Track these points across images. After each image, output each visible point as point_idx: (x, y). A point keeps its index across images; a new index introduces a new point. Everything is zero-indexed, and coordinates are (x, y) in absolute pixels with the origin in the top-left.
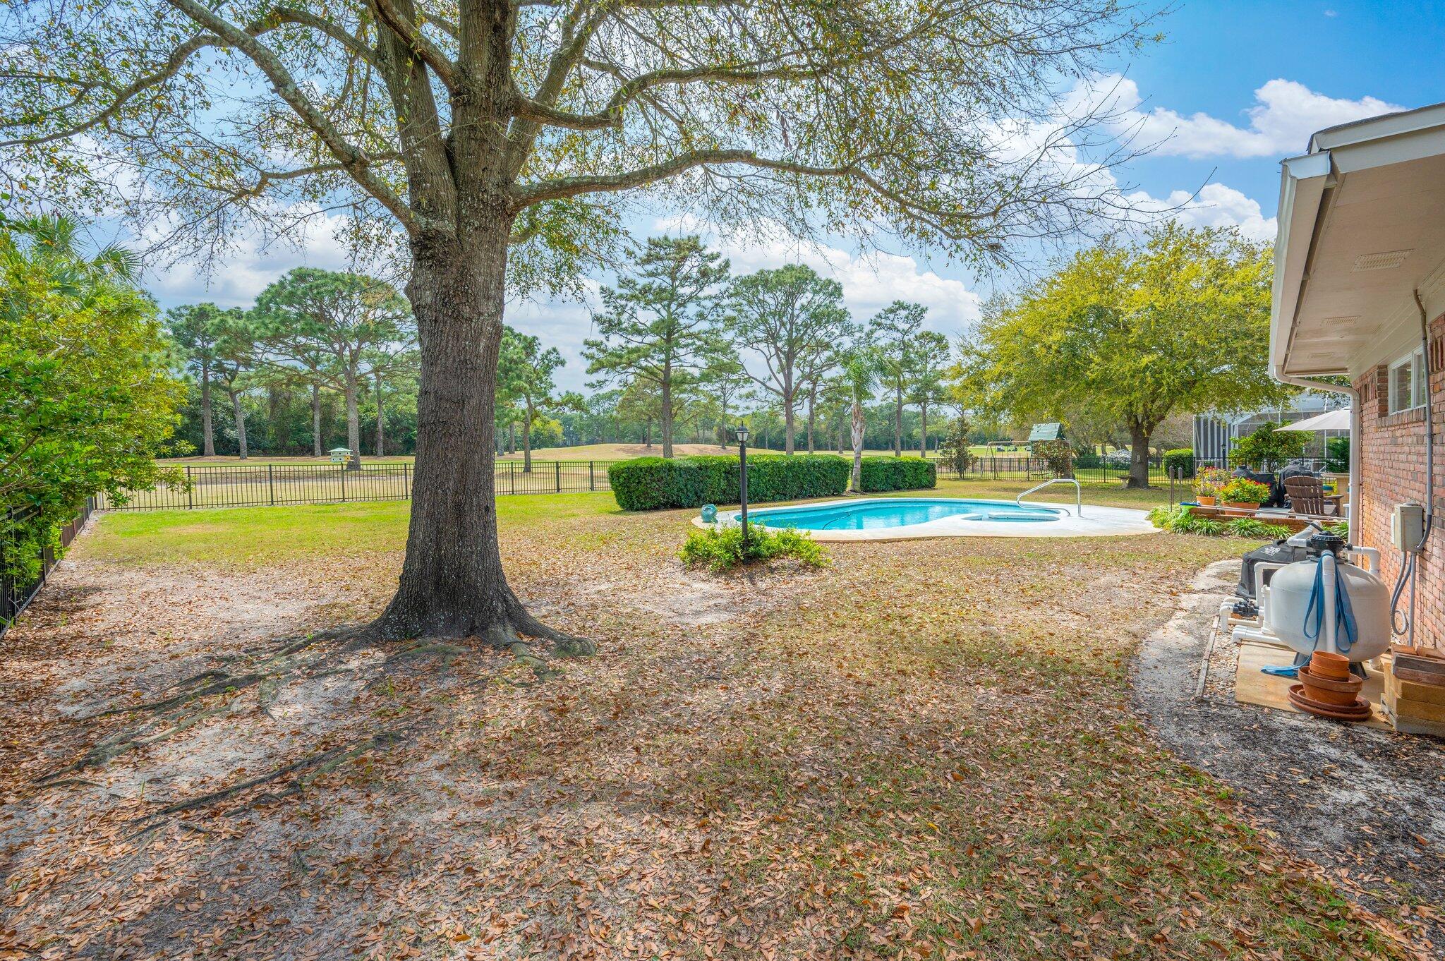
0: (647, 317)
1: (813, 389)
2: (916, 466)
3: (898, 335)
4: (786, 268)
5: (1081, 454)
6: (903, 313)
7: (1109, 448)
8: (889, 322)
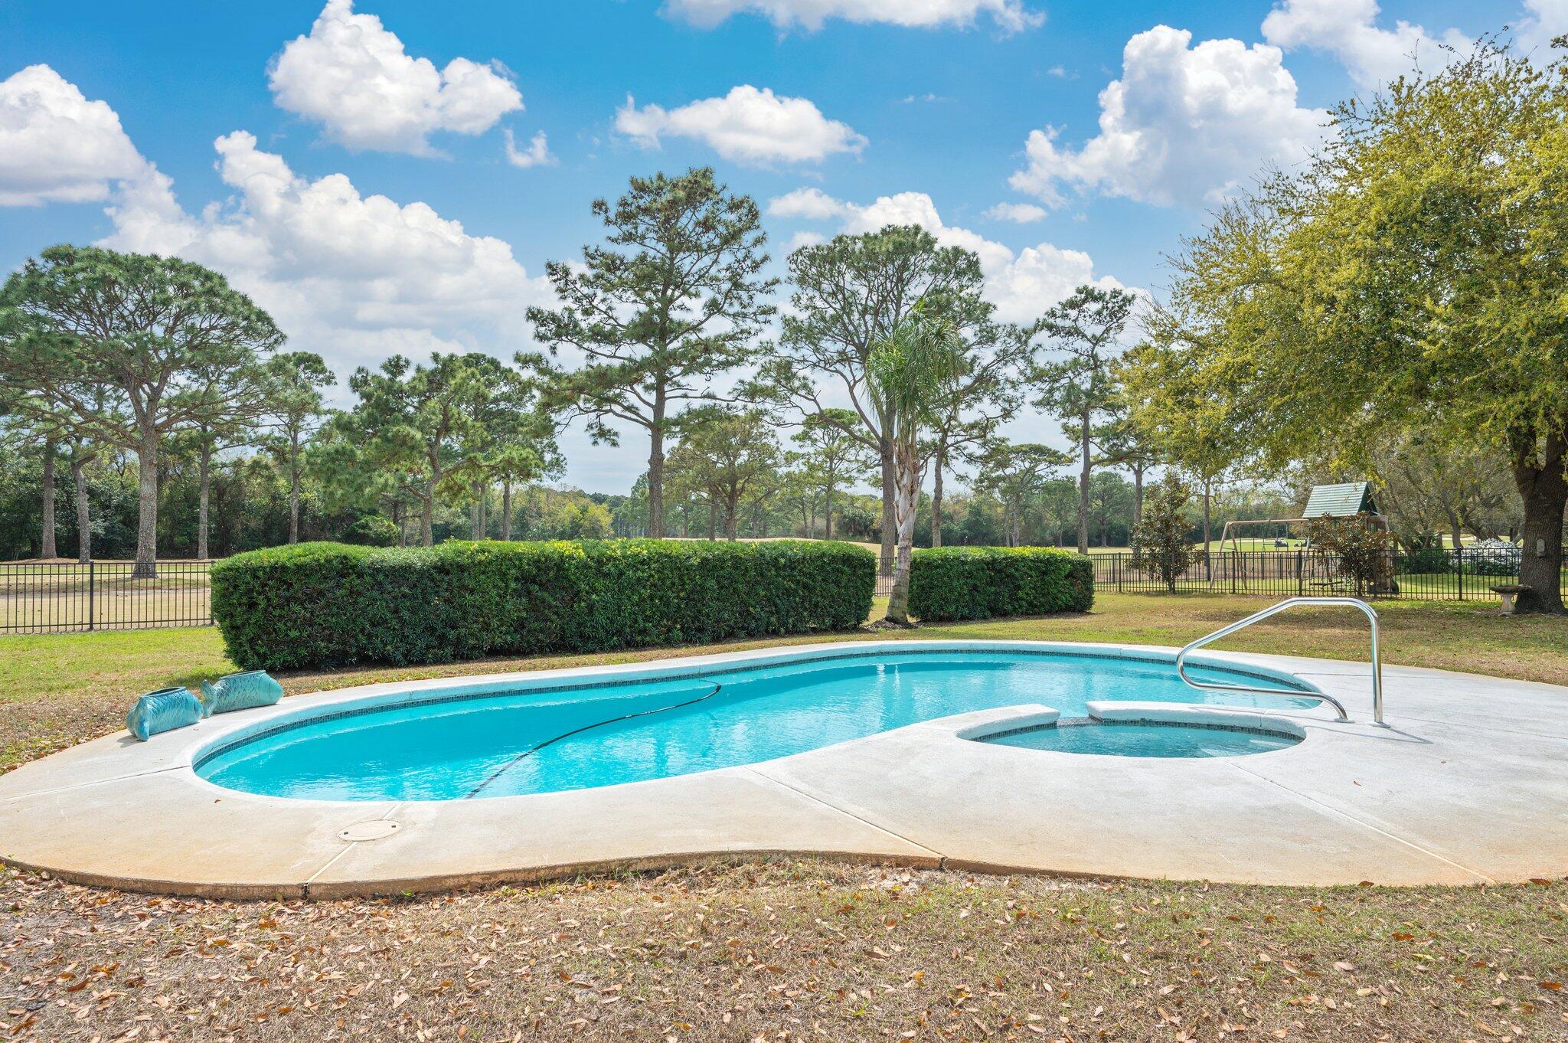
0: (627, 309)
1: (943, 440)
2: (1046, 567)
3: (1085, 346)
4: (884, 232)
5: (1415, 547)
6: (1093, 307)
7: (1468, 540)
8: (1068, 323)
